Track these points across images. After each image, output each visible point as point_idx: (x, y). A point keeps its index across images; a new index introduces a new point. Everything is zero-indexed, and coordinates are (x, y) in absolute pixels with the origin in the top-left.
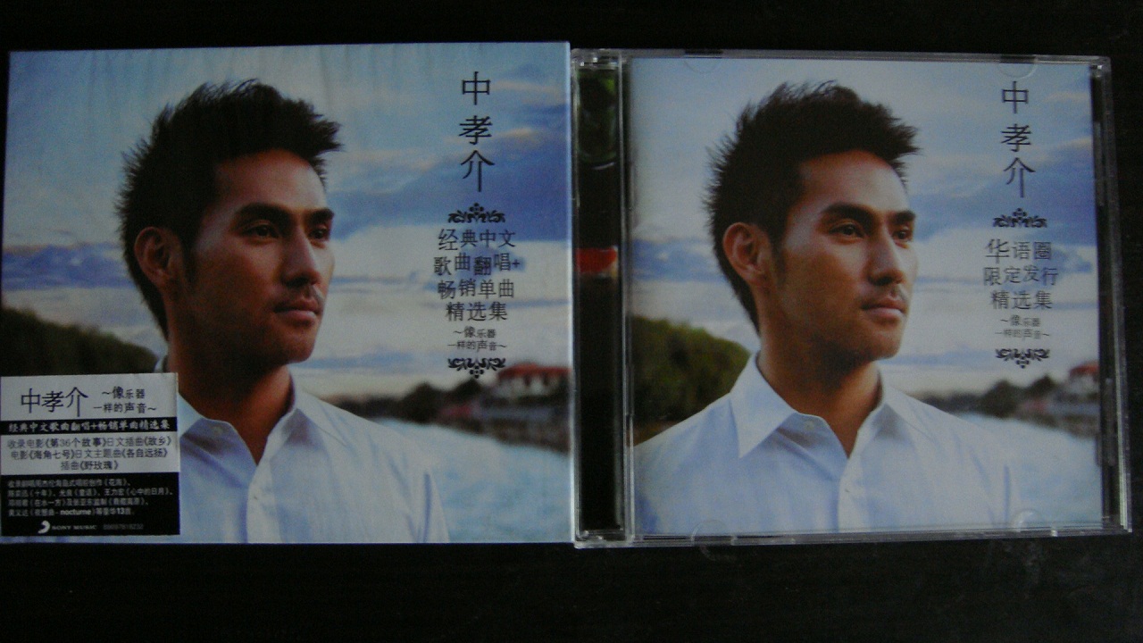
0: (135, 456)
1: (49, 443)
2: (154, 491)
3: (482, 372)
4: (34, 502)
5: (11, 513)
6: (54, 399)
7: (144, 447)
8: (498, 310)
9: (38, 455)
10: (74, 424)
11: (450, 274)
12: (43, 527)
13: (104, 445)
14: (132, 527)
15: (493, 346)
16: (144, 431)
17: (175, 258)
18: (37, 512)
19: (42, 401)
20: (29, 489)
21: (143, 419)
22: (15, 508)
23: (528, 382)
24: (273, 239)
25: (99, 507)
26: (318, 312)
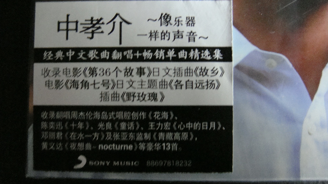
0: (184, 87)
1: (87, 72)
2: (205, 125)
4: (69, 135)
5: (45, 145)
6: (94, 25)
7: (194, 79)
9: (75, 84)
10: (115, 52)
12: (80, 162)
13: (149, 75)
14: (178, 164)
16: (194, 60)
18: (73, 146)
19: (80, 28)
20: (64, 121)
21: (194, 49)
22: (49, 141)
25: (142, 142)
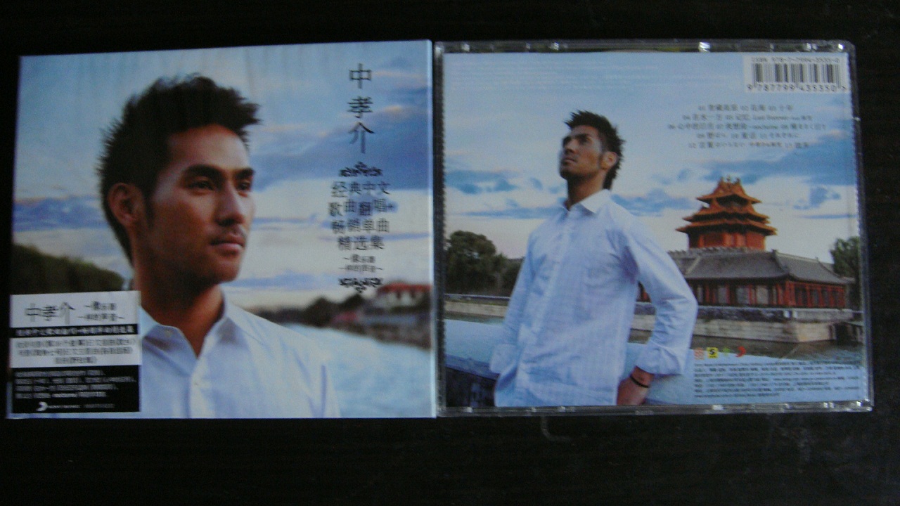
0: (109, 353)
1: (46, 344)
2: (123, 379)
3: (364, 288)
4: (35, 388)
5: (19, 396)
6: (50, 311)
7: (115, 347)
8: (377, 241)
9: (38, 353)
10: (64, 330)
11: (341, 215)
12: (40, 406)
13: (86, 345)
14: (106, 406)
15: (373, 269)
16: (115, 334)
17: (138, 206)
18: (37, 395)
19: (42, 313)
20: (32, 378)
21: (114, 326)
22: (22, 392)
23: (399, 296)
24: (210, 191)
25: (82, 391)
26: (243, 245)
